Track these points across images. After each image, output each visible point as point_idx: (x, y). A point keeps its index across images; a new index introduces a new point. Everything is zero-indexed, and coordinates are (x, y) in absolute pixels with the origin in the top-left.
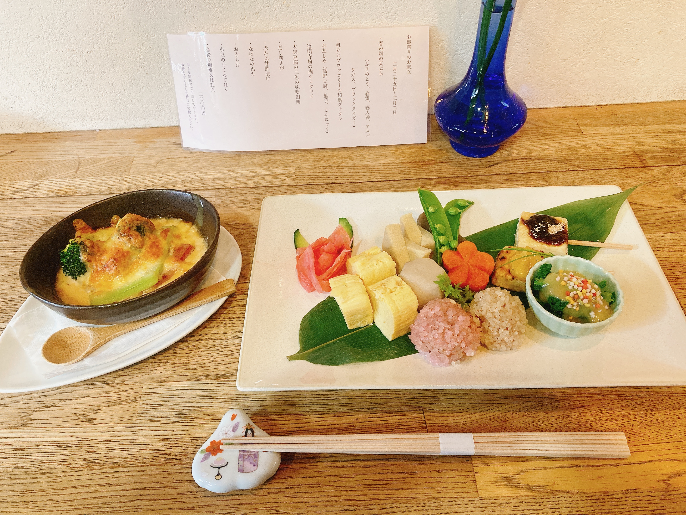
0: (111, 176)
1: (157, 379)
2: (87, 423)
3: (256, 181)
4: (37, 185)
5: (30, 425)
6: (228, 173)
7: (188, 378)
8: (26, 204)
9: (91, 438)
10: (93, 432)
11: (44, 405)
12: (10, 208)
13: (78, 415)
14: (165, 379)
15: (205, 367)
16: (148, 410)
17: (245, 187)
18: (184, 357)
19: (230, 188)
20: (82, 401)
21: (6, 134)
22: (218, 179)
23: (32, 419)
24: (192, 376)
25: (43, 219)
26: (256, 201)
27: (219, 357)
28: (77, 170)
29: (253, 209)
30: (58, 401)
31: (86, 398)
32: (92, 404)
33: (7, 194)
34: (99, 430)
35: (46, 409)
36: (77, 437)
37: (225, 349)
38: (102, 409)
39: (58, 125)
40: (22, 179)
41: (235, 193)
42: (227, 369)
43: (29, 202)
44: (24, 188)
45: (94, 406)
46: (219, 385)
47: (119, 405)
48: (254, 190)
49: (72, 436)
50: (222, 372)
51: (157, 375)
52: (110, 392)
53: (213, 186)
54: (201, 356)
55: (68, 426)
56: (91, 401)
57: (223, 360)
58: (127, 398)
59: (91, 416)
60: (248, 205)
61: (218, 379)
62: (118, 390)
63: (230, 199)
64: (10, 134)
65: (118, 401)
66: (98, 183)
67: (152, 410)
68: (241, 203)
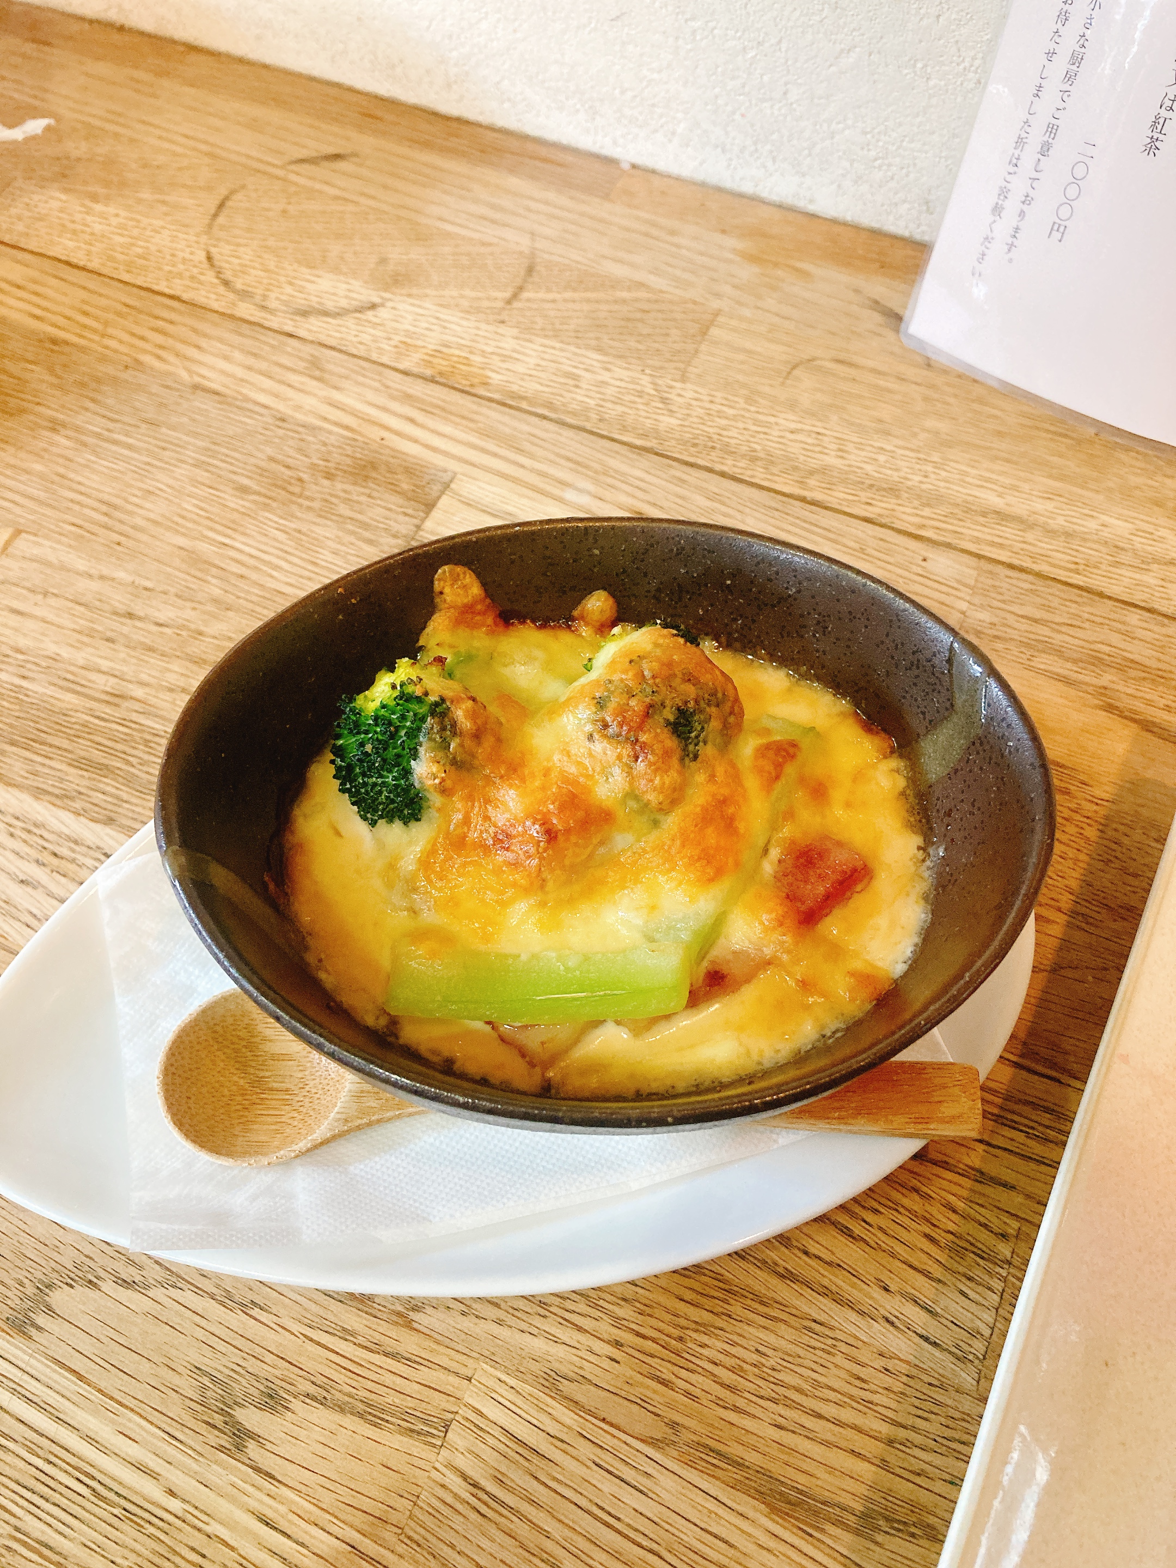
0: (619, 362)
1: (535, 1367)
2: (224, 1441)
3: (1150, 579)
4: (373, 306)
5: (33, 1332)
6: (1050, 506)
7: (660, 1431)
8: (316, 370)
9: (214, 1528)
10: (233, 1500)
11: (111, 1265)
12: (263, 366)
13: (206, 1381)
14: (565, 1386)
15: (736, 1409)
16: (459, 1506)
17: (1101, 595)
18: (668, 1311)
19: (1039, 575)
20: (236, 1320)
21: (338, 85)
22: (1002, 517)
23: (50, 1310)
24: (673, 1425)
25: (349, 451)
26: (1133, 673)
27: (806, 1387)
28: (515, 296)
29: (1110, 708)
30: (158, 1273)
31: (256, 1312)
32: (269, 1358)
33: (272, 312)
34: (253, 1504)
35: (108, 1286)
36: (171, 1493)
37: (839, 1359)
38: (296, 1404)
39: (506, 105)
40: (336, 270)
41: (1055, 602)
42: (820, 1472)
43: (330, 367)
44: (330, 305)
45: (273, 1370)
46: (772, 1543)
47: (360, 1415)
48: (1134, 618)
49: (153, 1475)
50: (802, 1478)
51: (539, 1345)
52: (347, 1334)
53: (977, 541)
54: (734, 1344)
55: (155, 1418)
56: (272, 1339)
57: (820, 1416)
58: (398, 1400)
59: (250, 1418)
60: (1095, 681)
61: (773, 1509)
62: (378, 1337)
63: (1024, 626)
64: (351, 90)
65: (363, 1394)
66: (568, 375)
67: (473, 1516)
68: (1067, 660)
